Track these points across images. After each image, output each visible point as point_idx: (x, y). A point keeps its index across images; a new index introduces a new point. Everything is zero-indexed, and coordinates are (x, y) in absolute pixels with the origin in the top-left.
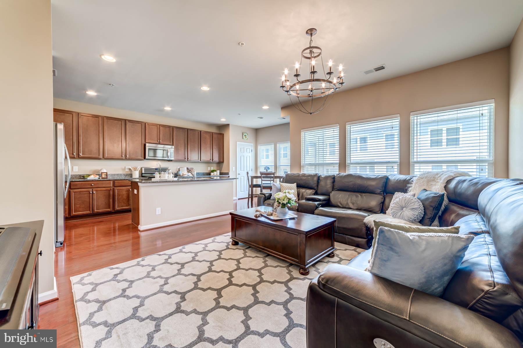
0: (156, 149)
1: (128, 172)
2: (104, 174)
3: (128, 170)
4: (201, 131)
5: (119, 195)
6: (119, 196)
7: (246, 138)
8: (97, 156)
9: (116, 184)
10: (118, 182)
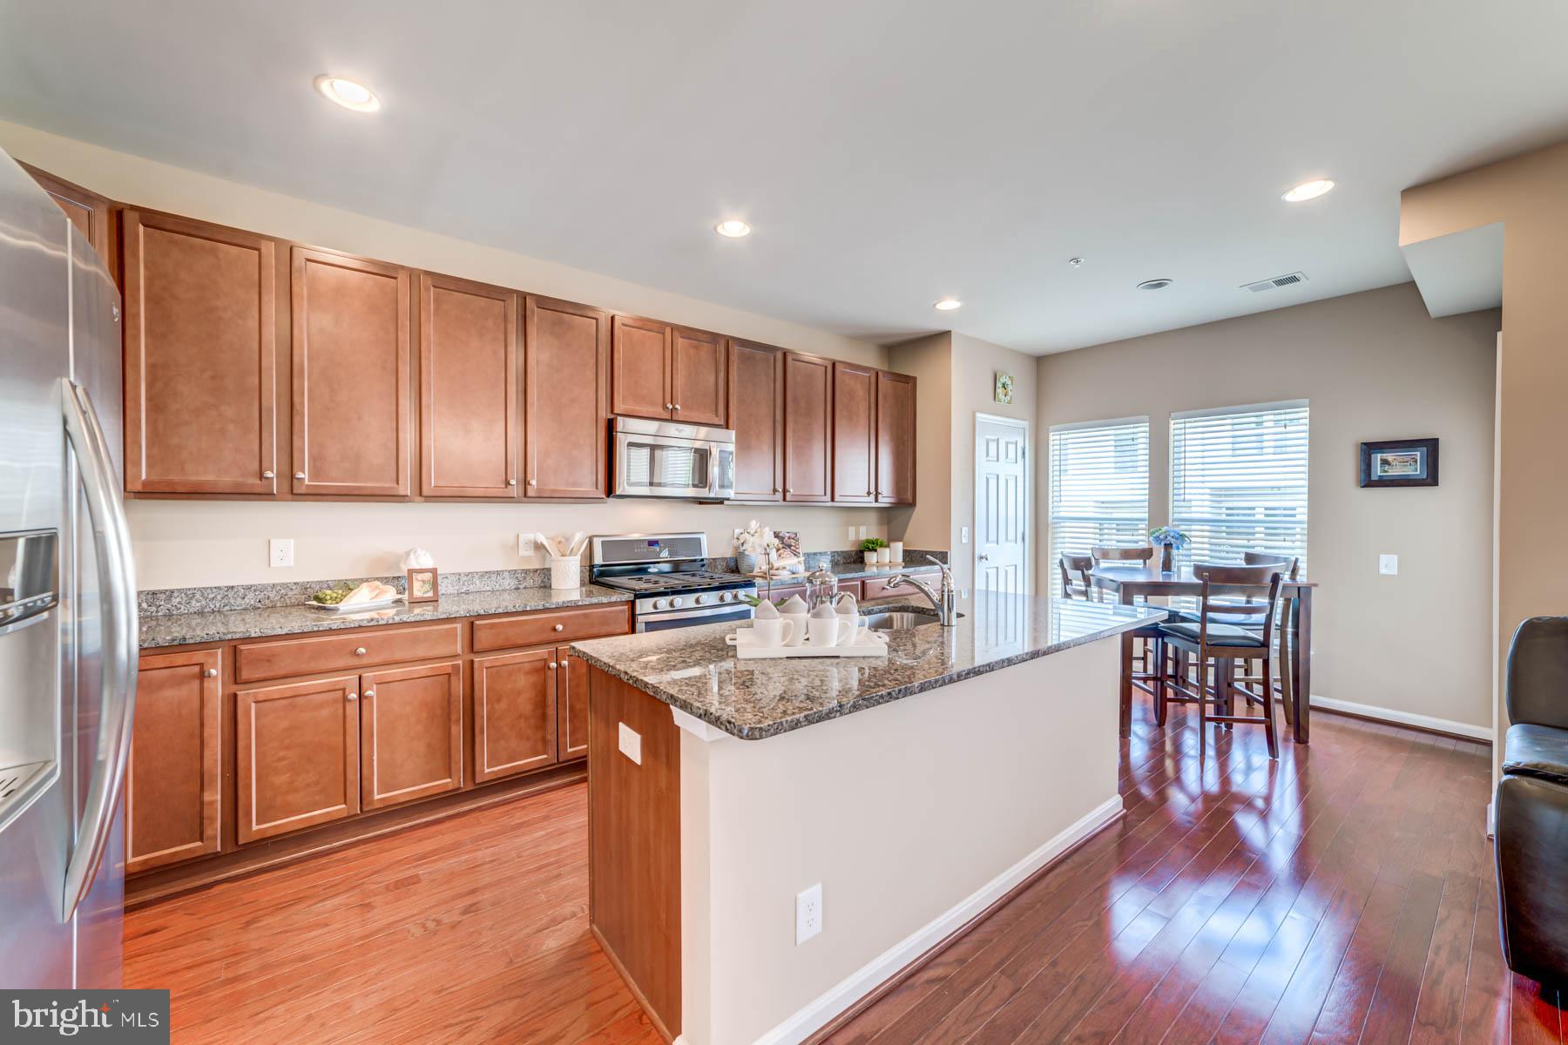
0: (661, 447)
1: (527, 559)
2: (420, 576)
3: (531, 553)
4: (834, 365)
5: (495, 698)
6: (499, 701)
7: (1008, 398)
8: (387, 484)
9: (483, 638)
10: (492, 626)
